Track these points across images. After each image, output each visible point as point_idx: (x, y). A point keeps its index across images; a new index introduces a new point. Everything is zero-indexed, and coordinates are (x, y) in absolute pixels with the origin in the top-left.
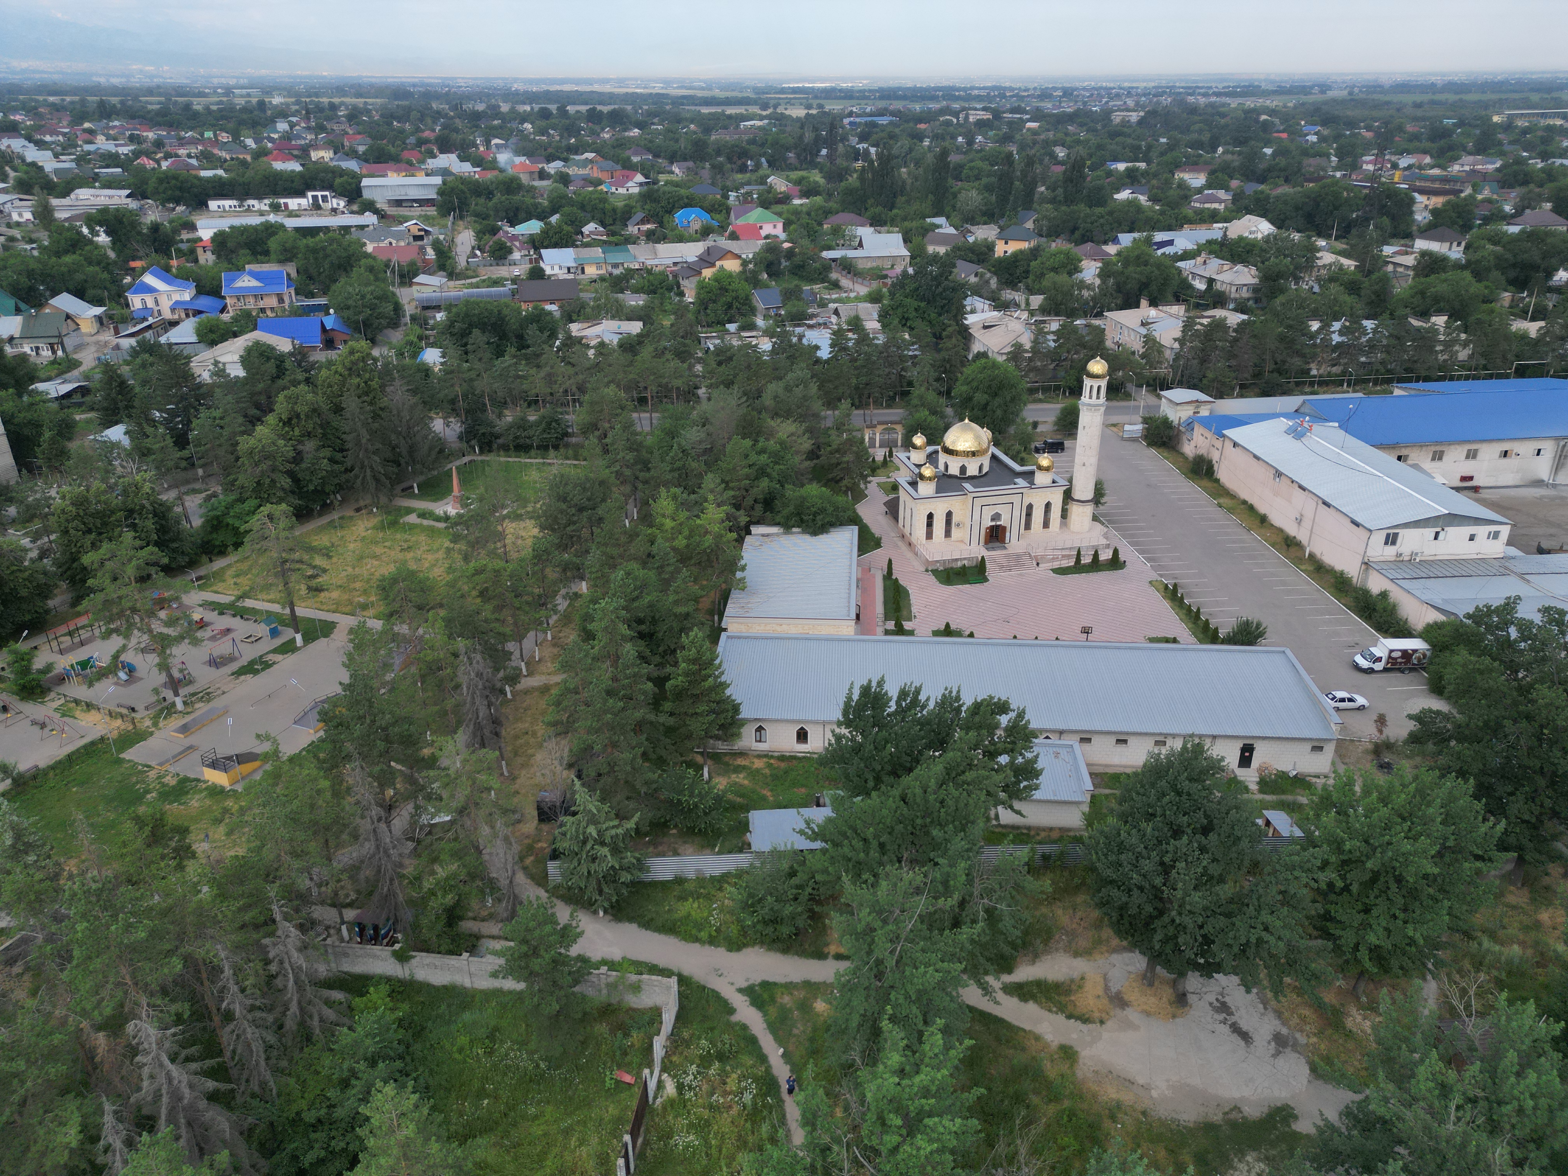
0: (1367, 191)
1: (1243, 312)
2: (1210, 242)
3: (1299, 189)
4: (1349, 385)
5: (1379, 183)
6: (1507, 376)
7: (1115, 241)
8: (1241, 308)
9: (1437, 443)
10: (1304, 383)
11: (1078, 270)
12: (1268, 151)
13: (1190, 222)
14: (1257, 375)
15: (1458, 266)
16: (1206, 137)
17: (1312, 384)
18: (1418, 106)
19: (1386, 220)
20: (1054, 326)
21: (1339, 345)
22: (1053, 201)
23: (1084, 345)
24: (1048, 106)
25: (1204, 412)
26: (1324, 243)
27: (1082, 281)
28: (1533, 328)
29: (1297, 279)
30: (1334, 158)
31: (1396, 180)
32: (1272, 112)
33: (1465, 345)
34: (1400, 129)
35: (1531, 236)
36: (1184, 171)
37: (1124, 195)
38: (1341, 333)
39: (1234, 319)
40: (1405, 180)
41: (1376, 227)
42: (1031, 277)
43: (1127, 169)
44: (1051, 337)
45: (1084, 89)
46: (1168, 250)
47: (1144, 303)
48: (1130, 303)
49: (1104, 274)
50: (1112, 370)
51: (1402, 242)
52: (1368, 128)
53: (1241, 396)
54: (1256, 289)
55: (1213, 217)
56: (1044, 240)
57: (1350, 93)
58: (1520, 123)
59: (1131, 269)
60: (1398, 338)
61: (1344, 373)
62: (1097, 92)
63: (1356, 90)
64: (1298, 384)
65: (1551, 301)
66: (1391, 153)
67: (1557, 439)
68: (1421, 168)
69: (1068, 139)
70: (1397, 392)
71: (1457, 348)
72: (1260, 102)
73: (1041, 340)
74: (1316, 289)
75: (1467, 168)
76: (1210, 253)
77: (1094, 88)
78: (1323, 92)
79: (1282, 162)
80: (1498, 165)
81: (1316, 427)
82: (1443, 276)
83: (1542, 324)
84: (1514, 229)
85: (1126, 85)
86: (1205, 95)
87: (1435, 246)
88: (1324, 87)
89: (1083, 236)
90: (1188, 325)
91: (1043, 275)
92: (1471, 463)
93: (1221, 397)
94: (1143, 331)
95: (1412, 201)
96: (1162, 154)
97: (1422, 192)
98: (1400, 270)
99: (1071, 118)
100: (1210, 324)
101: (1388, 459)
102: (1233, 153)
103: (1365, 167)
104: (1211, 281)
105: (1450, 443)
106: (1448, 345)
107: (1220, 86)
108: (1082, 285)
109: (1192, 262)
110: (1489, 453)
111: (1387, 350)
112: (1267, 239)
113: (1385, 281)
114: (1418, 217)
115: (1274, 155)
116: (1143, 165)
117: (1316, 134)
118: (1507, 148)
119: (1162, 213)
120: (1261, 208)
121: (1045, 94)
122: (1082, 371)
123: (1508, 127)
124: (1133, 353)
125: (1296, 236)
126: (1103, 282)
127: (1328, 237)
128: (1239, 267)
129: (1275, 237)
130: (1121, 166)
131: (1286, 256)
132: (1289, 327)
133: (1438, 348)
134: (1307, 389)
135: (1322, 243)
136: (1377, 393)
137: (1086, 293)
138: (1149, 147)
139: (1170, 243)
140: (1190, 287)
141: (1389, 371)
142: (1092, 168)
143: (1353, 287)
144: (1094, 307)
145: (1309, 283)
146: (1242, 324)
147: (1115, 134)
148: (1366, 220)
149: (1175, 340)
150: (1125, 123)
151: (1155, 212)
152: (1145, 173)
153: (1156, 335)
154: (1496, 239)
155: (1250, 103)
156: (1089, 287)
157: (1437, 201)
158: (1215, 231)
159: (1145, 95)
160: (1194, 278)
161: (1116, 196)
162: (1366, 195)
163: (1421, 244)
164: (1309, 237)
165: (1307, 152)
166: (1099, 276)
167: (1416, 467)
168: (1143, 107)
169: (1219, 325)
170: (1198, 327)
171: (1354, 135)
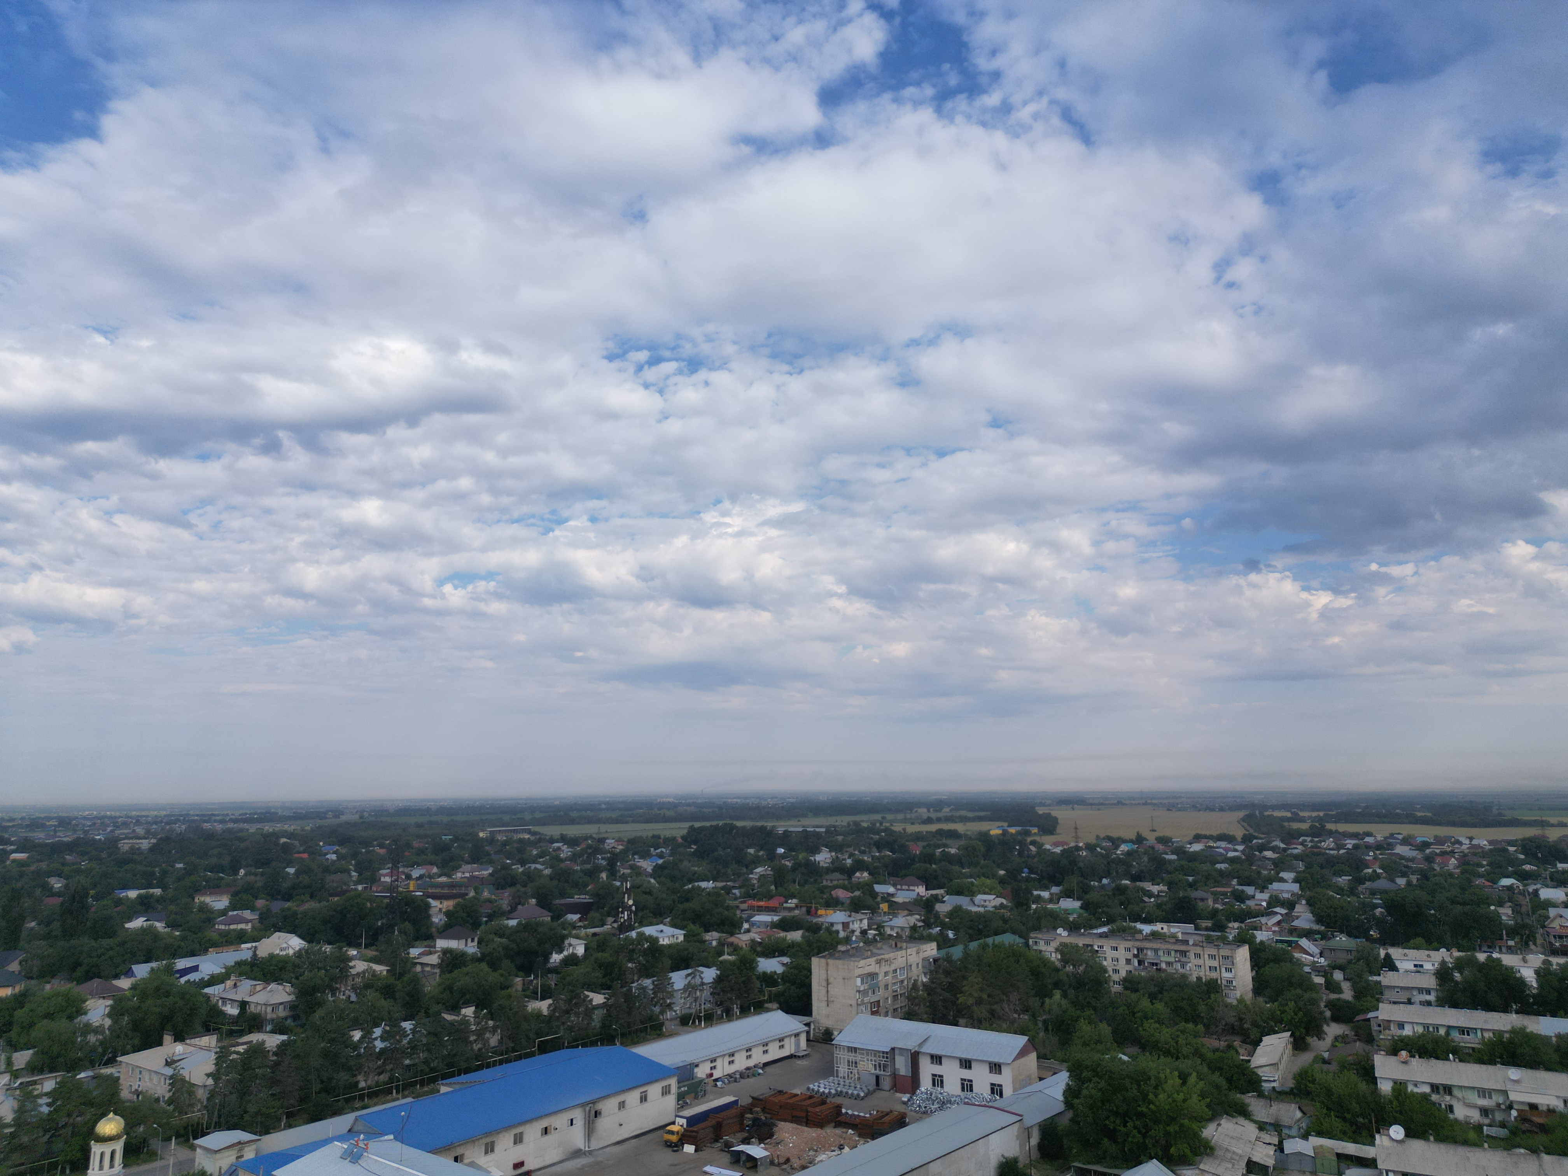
0: (387, 901)
1: (282, 1033)
2: (239, 964)
3: (324, 903)
4: (398, 1092)
5: (397, 892)
6: (531, 1055)
7: (129, 973)
8: (279, 1029)
9: (488, 1134)
10: (354, 1098)
11: (81, 1012)
12: (291, 870)
13: (215, 945)
14: (303, 1100)
15: (476, 960)
16: (226, 860)
17: (361, 1098)
18: (420, 826)
19: (408, 926)
20: (49, 1085)
21: (383, 1051)
22: (47, 937)
23: (90, 1104)
24: (39, 836)
25: (249, 1154)
26: (355, 953)
27: (87, 1025)
28: (544, 1006)
29: (334, 991)
30: (354, 874)
31: (411, 889)
32: (291, 835)
33: (494, 1030)
34: (408, 845)
35: (527, 927)
36: (205, 894)
37: (138, 923)
38: (383, 1038)
39: (273, 1041)
40: (419, 888)
41: (400, 932)
42: (16, 1029)
43: (140, 897)
44: (44, 1100)
45: (85, 818)
46: (193, 977)
47: (168, 1038)
48: (150, 1041)
49: (115, 1013)
50: (129, 1129)
51: (426, 943)
52: (381, 846)
53: (289, 1126)
54: (293, 1007)
55: (241, 938)
56: (34, 982)
57: (361, 817)
58: (501, 838)
59: (150, 1002)
60: (435, 1035)
61: (391, 1080)
62: (100, 821)
63: (366, 814)
64: (347, 1101)
65: (552, 981)
66: (404, 866)
67: (583, 1105)
68: (431, 877)
69: (66, 869)
70: (444, 1089)
71: (487, 1035)
72: (278, 827)
73: (29, 1105)
74: (354, 998)
75: (467, 875)
76: (241, 975)
77: (96, 818)
78: (336, 817)
79: (305, 879)
80: (490, 871)
81: (372, 1145)
82: (465, 970)
83: (550, 1001)
84: (513, 923)
85: (134, 813)
86: (222, 822)
87: (453, 944)
88: (337, 812)
89: (87, 972)
90: (222, 1056)
91: (32, 1025)
92: (520, 1147)
93: (267, 1132)
94: (169, 1071)
95: (428, 906)
96: (179, 879)
97: (435, 897)
98: (428, 969)
99: (71, 847)
100: (246, 1051)
101: (444, 1162)
102: (256, 875)
103: (383, 879)
104: (243, 1005)
105: (499, 1131)
106: (480, 1034)
107: (237, 813)
108: (88, 1029)
109: (222, 986)
110: (532, 1132)
111: (428, 1048)
112: (299, 954)
113: (415, 981)
114: (435, 920)
115: (297, 873)
116: (158, 891)
117: (334, 853)
118: (494, 857)
119: (183, 938)
120: (289, 925)
121: (35, 824)
122: (90, 1134)
123: (491, 840)
124: (157, 1100)
125: (328, 948)
126: (115, 1022)
127: (357, 946)
128: (273, 986)
129: (307, 951)
130: (133, 894)
131: (319, 969)
132: (332, 1041)
133: (472, 1038)
134: (358, 1104)
135: (353, 952)
136: (425, 1094)
137: (92, 1038)
138: (164, 873)
139: (195, 969)
140: (223, 1014)
141: (433, 1070)
142: (97, 898)
143: (388, 991)
144: (104, 1054)
145: (346, 993)
146: (283, 1046)
147: (124, 861)
148: (390, 927)
149: (208, 1075)
150: (134, 851)
151: (175, 938)
152: (160, 900)
153: (185, 1073)
154: (500, 933)
155: (268, 828)
156: (97, 1030)
157: (449, 904)
158: (245, 952)
159: (156, 823)
160: (224, 1004)
161: (127, 925)
162: (388, 905)
163: (441, 944)
164: (341, 948)
165: (327, 869)
166: (109, 1015)
167: (472, 1165)
168: (154, 835)
169: (257, 1050)
170: (234, 1056)
171: (368, 852)
